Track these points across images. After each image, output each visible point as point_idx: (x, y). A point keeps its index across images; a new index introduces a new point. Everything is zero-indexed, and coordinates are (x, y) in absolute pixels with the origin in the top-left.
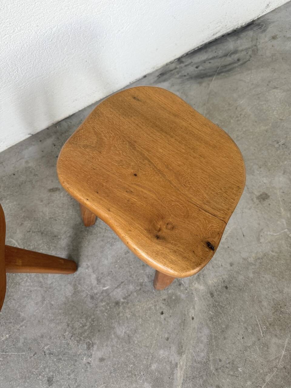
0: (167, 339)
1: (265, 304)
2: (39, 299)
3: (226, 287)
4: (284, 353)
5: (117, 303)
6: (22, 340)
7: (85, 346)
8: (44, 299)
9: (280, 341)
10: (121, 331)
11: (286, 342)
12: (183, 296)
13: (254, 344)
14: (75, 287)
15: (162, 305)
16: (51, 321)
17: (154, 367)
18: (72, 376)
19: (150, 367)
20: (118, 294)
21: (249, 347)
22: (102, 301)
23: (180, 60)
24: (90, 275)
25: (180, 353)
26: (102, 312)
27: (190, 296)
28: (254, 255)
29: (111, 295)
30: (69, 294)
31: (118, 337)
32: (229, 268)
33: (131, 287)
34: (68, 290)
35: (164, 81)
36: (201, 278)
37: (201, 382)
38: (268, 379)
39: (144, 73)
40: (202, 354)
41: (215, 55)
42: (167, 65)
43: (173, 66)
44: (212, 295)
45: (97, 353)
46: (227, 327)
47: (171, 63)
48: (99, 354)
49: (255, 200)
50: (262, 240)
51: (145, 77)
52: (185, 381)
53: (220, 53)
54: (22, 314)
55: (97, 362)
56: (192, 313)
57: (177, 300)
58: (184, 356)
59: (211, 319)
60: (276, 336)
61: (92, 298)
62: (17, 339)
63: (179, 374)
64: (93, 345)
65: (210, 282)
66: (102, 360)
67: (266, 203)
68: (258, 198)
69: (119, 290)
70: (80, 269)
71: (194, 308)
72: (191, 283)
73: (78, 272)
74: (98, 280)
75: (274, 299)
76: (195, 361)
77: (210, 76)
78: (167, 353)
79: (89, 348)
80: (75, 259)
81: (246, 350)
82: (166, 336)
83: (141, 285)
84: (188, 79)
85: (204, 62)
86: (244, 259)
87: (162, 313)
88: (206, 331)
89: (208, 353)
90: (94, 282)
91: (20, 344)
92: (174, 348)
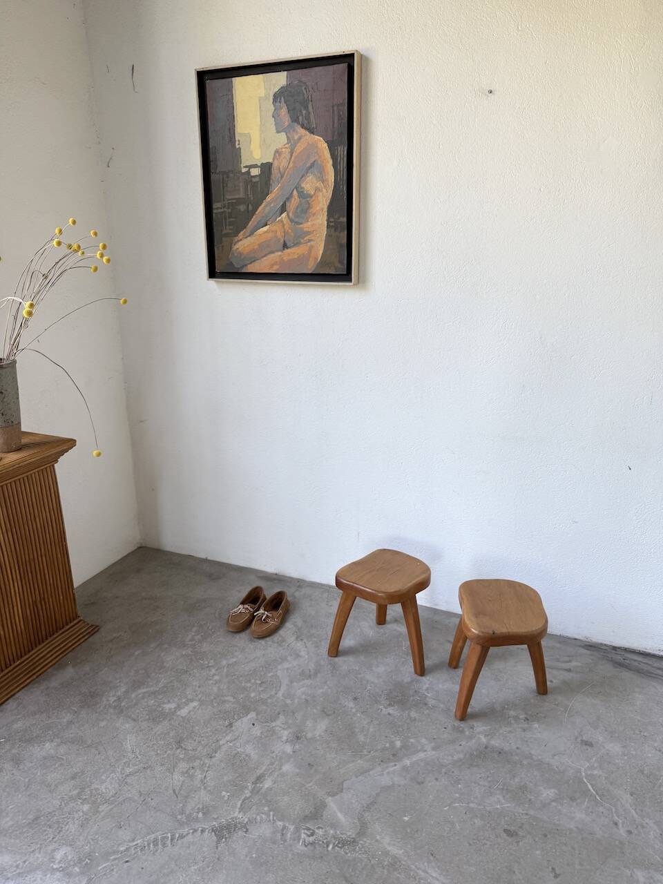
0: (434, 739)
1: (517, 780)
2: (389, 670)
3: (500, 753)
4: (498, 807)
5: (426, 704)
6: (362, 675)
7: (388, 703)
8: (391, 671)
9: (503, 801)
10: (413, 714)
11: (509, 805)
12: (467, 733)
13: (484, 786)
14: (412, 681)
15: (449, 726)
16: (384, 681)
17: (412, 740)
18: (368, 706)
19: (411, 738)
20: (431, 702)
21: (479, 784)
22: (419, 697)
23: (615, 648)
24: (425, 684)
25: (434, 749)
26: (414, 700)
27: (471, 738)
28: (540, 757)
29: (427, 699)
30: (405, 681)
31: (409, 715)
32: (514, 747)
33: (442, 706)
34: (407, 679)
35: (588, 649)
36: (489, 737)
37: (430, 769)
38: (472, 805)
39: (577, 637)
40: (445, 761)
41: (650, 663)
42: (601, 644)
43: (607, 648)
44: (486, 748)
45: (390, 710)
46: (477, 766)
47: (605, 645)
48: (391, 712)
49: (579, 740)
50: (556, 757)
51: (575, 639)
52: (422, 760)
53: (655, 665)
54: (374, 668)
55: (386, 713)
56: (463, 743)
57: (462, 732)
58: (434, 753)
59: (471, 755)
60: (504, 797)
61: (416, 691)
62: (360, 674)
63: (422, 755)
64: (392, 706)
65: (493, 742)
66: (389, 714)
67: (585, 747)
68: (582, 741)
69: (434, 701)
70: (423, 678)
71: (467, 743)
72: (479, 733)
73: (421, 678)
74: (427, 689)
75: (526, 784)
76: (438, 760)
77: (630, 669)
78: (426, 743)
79: (390, 705)
80: (426, 672)
81: (475, 783)
82: (435, 737)
83: (449, 709)
84: (607, 660)
85: (635, 661)
86: (530, 754)
87: (445, 728)
88: (461, 756)
89: (450, 764)
90: (425, 687)
91: (359, 676)
92: (433, 744)
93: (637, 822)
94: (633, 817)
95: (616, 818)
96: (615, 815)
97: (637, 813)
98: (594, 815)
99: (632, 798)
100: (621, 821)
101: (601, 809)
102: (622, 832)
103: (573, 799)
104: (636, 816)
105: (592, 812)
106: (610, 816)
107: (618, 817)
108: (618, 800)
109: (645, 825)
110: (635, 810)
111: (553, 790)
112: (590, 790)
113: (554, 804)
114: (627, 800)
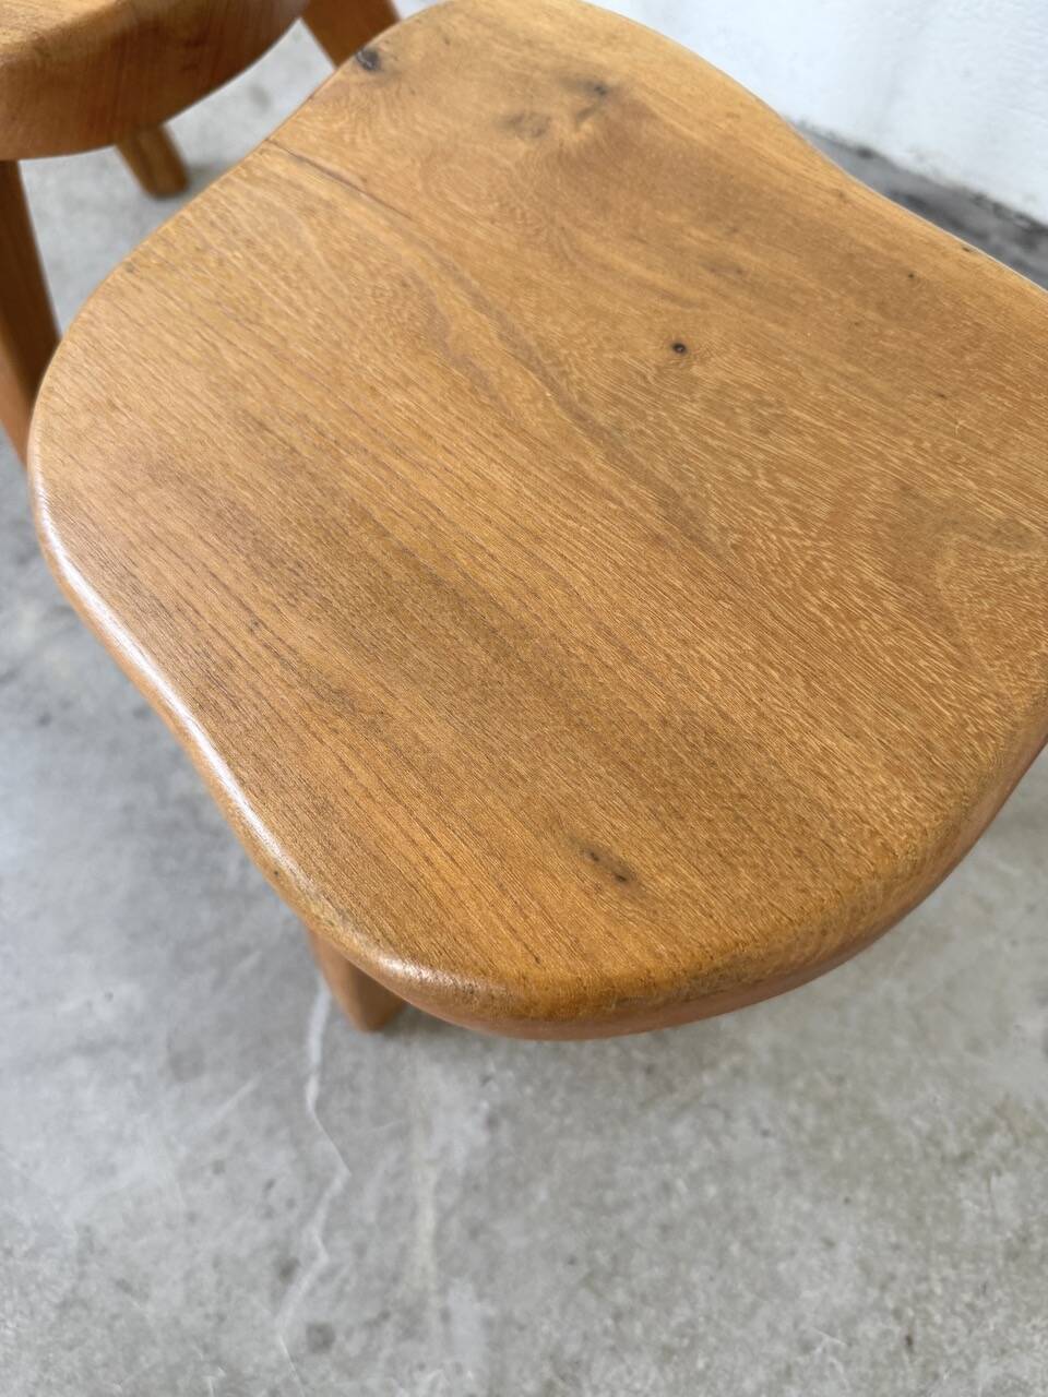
3: (45, 720)
65: (53, 658)
93: (400, 1291)
94: (403, 1252)
95: (314, 1233)
96: (321, 1214)
97: (439, 1237)
98: (219, 1184)
99: (482, 1138)
100: (324, 1259)
101: (279, 1162)
102: (285, 1327)
103: (183, 1065)
104: (423, 1255)
105: (219, 1168)
106: (292, 1217)
107: (328, 1233)
108: (402, 1133)
109: (432, 1319)
110: (444, 1215)
111: (126, 990)
112: (300, 1037)
113: (78, 1067)
114: (445, 1150)
